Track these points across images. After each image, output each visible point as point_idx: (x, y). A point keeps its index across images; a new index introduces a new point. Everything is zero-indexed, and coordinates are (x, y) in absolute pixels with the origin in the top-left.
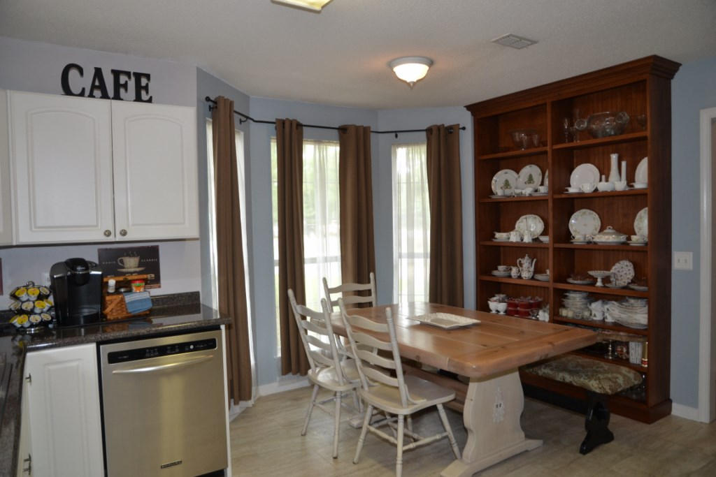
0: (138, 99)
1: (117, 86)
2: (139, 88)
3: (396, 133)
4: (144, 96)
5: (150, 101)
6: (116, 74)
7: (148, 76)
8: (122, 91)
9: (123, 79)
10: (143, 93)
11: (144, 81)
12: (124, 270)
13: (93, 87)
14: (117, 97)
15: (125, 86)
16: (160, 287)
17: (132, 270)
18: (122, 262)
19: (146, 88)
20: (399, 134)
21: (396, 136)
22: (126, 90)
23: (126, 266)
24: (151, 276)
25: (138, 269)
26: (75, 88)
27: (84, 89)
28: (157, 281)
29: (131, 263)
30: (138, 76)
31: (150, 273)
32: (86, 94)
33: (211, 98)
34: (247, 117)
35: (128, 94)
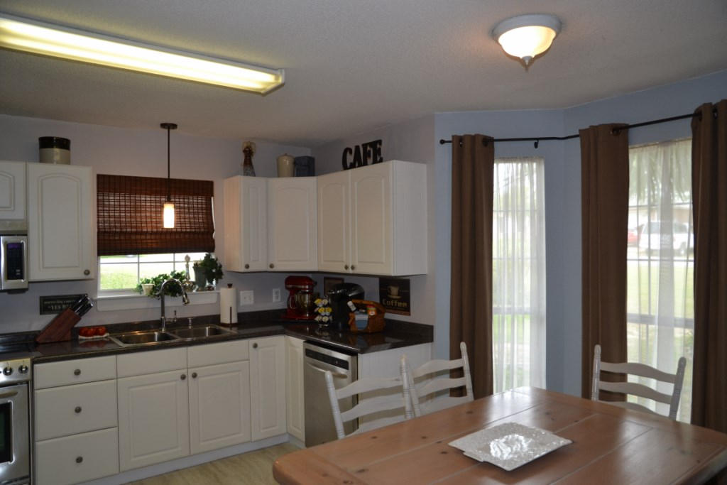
0: (375, 162)
1: (365, 154)
2: (376, 152)
4: (379, 157)
5: (381, 161)
6: (365, 146)
7: (380, 142)
9: (369, 148)
10: (378, 154)
11: (378, 146)
12: (391, 296)
13: (355, 159)
14: (366, 163)
15: (369, 153)
16: (410, 315)
17: (394, 297)
18: (390, 289)
19: (379, 151)
22: (369, 155)
23: (392, 293)
24: (405, 304)
25: (398, 297)
26: (348, 164)
27: (351, 163)
28: (407, 309)
29: (394, 292)
30: (375, 144)
31: (405, 302)
32: (353, 166)
33: (446, 140)
34: (538, 139)
35: (370, 161)
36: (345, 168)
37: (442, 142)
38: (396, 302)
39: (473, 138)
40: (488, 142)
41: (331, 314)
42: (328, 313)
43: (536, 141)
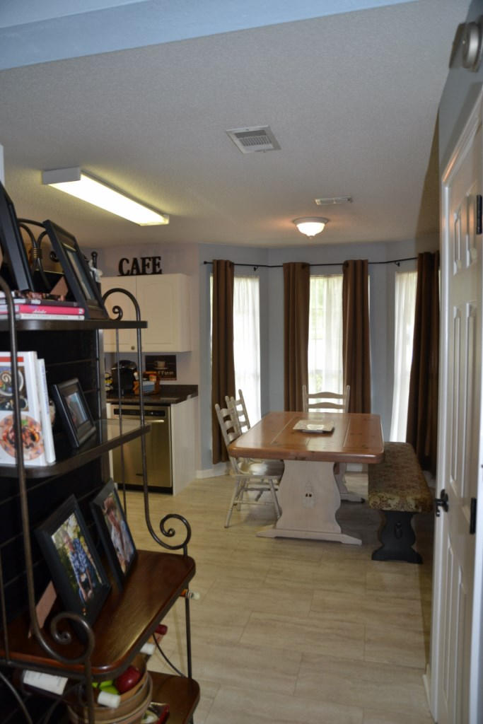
0: (154, 272)
1: (144, 265)
2: (155, 265)
3: (398, 262)
4: (158, 270)
5: (160, 272)
6: (144, 259)
7: (159, 258)
8: (146, 267)
9: (147, 261)
10: (157, 267)
11: (157, 260)
12: (158, 368)
13: (133, 268)
14: (144, 273)
15: (148, 265)
16: (176, 380)
17: (161, 368)
18: (157, 363)
19: (159, 264)
20: (400, 262)
21: (399, 265)
22: (148, 267)
23: (159, 366)
24: (172, 373)
25: (165, 368)
26: (125, 272)
27: (128, 271)
28: (174, 376)
29: (161, 365)
30: (154, 259)
31: (171, 371)
32: (129, 274)
33: (208, 261)
34: (258, 266)
35: (149, 270)
36: (122, 274)
37: (205, 263)
38: (163, 372)
39: (226, 262)
40: (232, 265)
41: (111, 385)
42: (108, 384)
43: (255, 267)
